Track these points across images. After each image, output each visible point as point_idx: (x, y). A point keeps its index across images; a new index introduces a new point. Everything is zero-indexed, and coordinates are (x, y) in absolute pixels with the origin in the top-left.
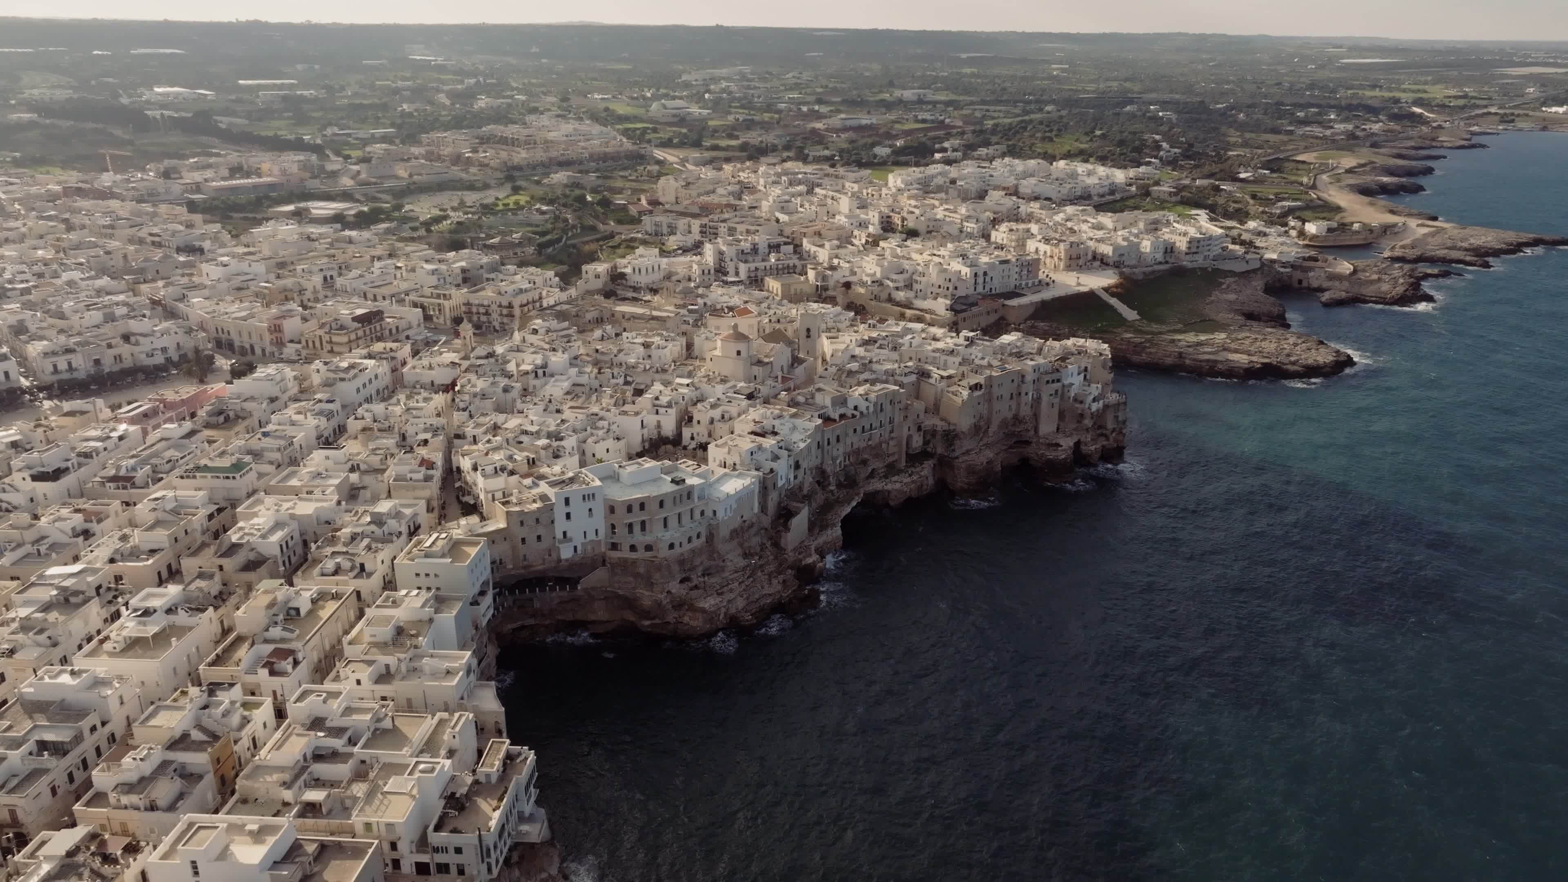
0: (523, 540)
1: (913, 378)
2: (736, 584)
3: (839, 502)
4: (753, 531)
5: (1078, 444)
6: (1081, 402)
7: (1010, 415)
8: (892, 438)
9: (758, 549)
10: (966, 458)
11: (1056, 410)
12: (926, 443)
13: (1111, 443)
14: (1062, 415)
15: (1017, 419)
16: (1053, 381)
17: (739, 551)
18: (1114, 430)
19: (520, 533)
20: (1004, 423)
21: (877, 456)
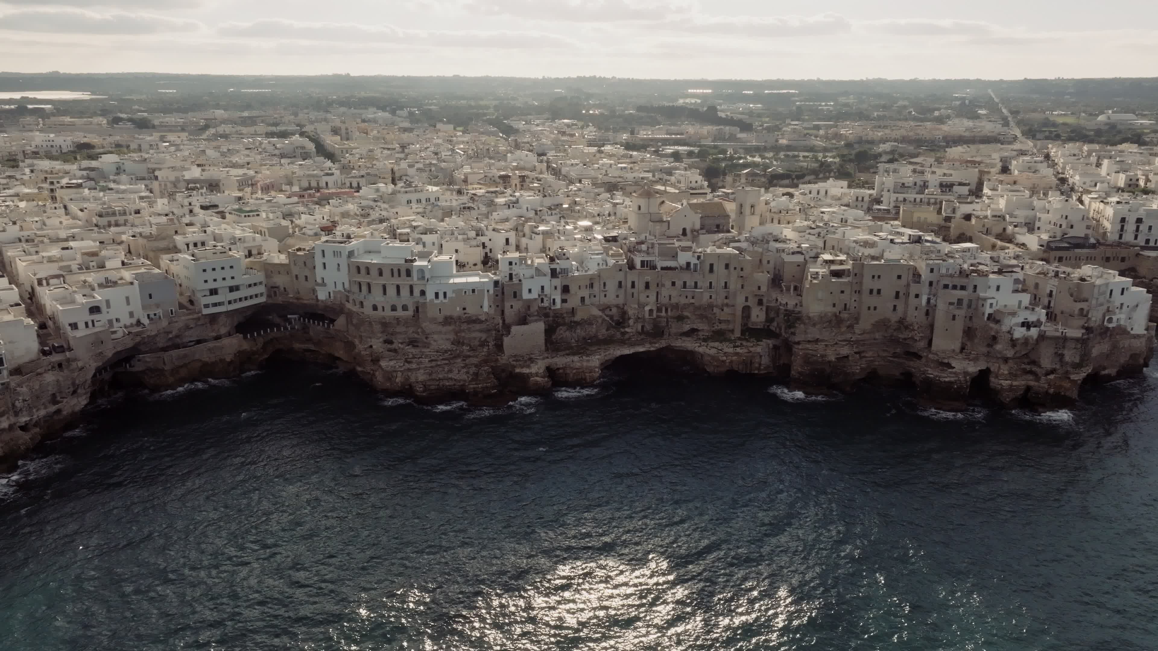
0: (297, 276)
1: (799, 258)
2: (427, 360)
3: (623, 342)
4: (478, 326)
5: (985, 374)
6: (998, 322)
7: (894, 318)
8: (727, 305)
9: (477, 343)
10: (808, 346)
11: (959, 326)
12: (769, 320)
13: (1042, 384)
14: (969, 333)
15: (903, 324)
16: (955, 287)
17: (452, 337)
18: (1053, 371)
19: (295, 271)
20: (882, 324)
21: (702, 317)
